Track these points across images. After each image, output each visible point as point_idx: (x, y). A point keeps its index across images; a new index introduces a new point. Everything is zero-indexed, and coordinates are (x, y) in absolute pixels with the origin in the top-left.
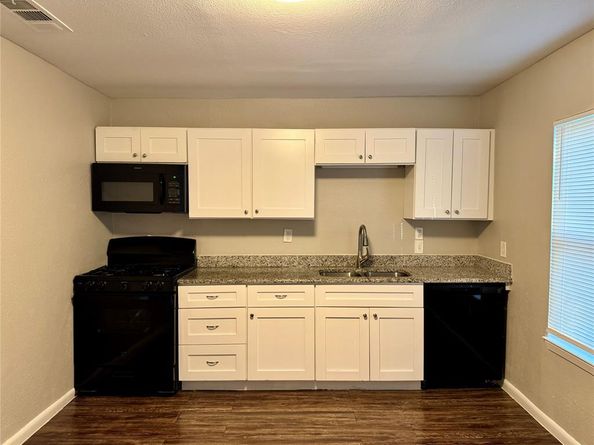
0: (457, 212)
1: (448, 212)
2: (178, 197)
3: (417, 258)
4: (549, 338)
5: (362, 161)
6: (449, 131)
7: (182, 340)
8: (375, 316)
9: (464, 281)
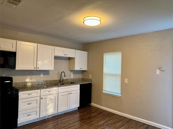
0: (82, 69)
1: (80, 68)
2: (13, 63)
3: (72, 79)
4: (103, 92)
5: (65, 56)
6: (81, 51)
7: (19, 110)
8: (71, 93)
9: (86, 83)
